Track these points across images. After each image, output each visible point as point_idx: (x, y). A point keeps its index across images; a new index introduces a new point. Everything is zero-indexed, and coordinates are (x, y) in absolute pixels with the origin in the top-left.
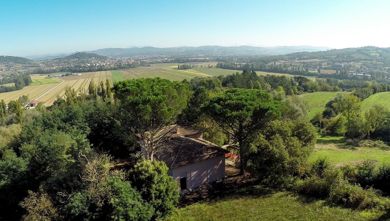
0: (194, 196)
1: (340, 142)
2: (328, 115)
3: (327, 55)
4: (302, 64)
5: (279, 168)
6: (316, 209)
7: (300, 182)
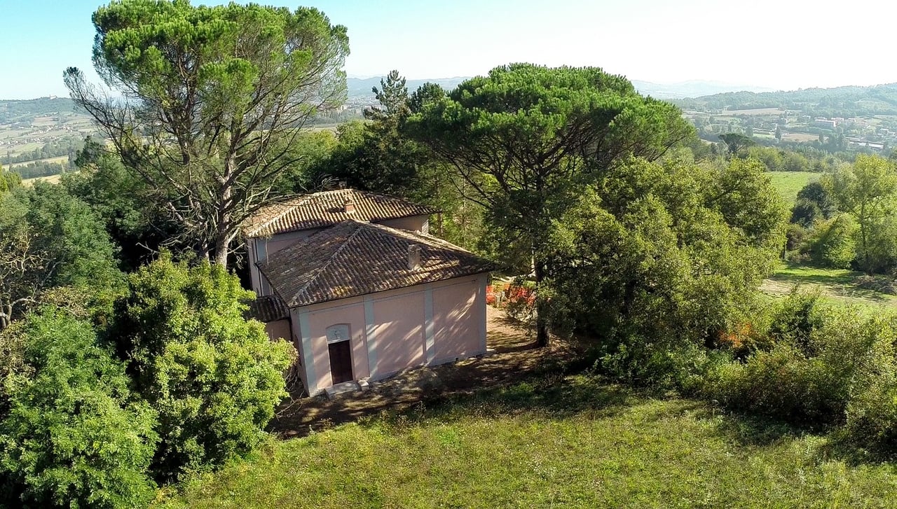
0: (373, 402)
1: (839, 280)
2: (804, 218)
3: (798, 101)
4: (739, 120)
5: (653, 311)
6: (791, 474)
7: (729, 370)
